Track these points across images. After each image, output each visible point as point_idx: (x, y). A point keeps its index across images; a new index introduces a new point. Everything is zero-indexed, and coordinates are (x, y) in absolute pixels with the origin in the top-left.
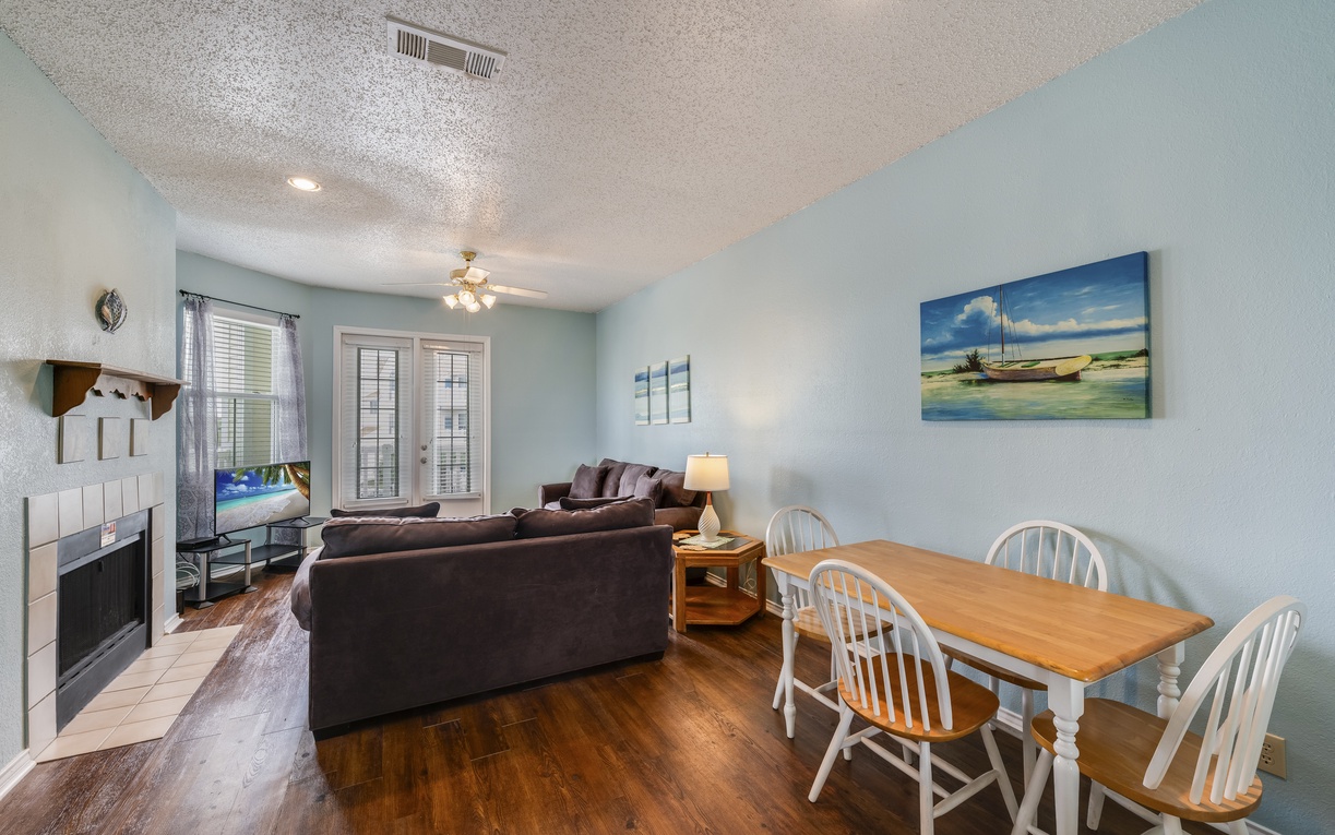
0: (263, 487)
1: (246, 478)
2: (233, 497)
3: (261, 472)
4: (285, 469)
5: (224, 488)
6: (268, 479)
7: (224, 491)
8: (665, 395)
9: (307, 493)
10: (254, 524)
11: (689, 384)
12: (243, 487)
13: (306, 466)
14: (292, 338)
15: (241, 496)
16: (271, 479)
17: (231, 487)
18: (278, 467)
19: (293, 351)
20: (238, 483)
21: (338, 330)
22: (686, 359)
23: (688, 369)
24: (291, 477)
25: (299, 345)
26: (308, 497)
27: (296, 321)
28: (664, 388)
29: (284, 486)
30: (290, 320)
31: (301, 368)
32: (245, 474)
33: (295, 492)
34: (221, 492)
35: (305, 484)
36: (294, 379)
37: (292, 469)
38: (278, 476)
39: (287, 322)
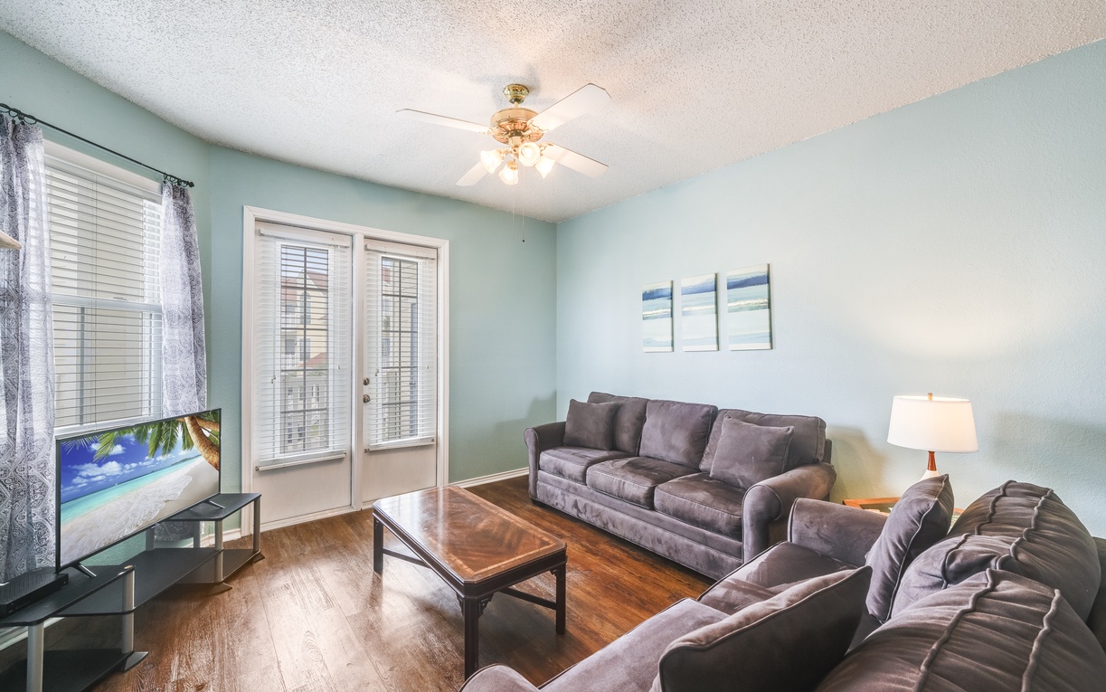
0: (148, 462)
1: (118, 449)
2: (94, 489)
3: (145, 434)
4: (184, 425)
5: (75, 474)
6: (157, 446)
7: (77, 480)
8: (714, 315)
9: (216, 459)
10: (134, 530)
11: (769, 300)
12: (113, 468)
13: (215, 416)
14: (184, 215)
15: (109, 484)
16: (162, 444)
17: (90, 470)
18: (172, 422)
19: (185, 236)
20: (102, 462)
21: (250, 213)
22: (766, 269)
23: (768, 282)
24: (194, 437)
25: (194, 228)
26: (218, 467)
27: (190, 191)
28: (714, 306)
29: (183, 453)
30: (180, 189)
31: (197, 264)
32: (117, 442)
33: (199, 461)
34: (69, 483)
35: (213, 446)
36: (187, 279)
37: (195, 424)
38: (173, 437)
39: (174, 189)
